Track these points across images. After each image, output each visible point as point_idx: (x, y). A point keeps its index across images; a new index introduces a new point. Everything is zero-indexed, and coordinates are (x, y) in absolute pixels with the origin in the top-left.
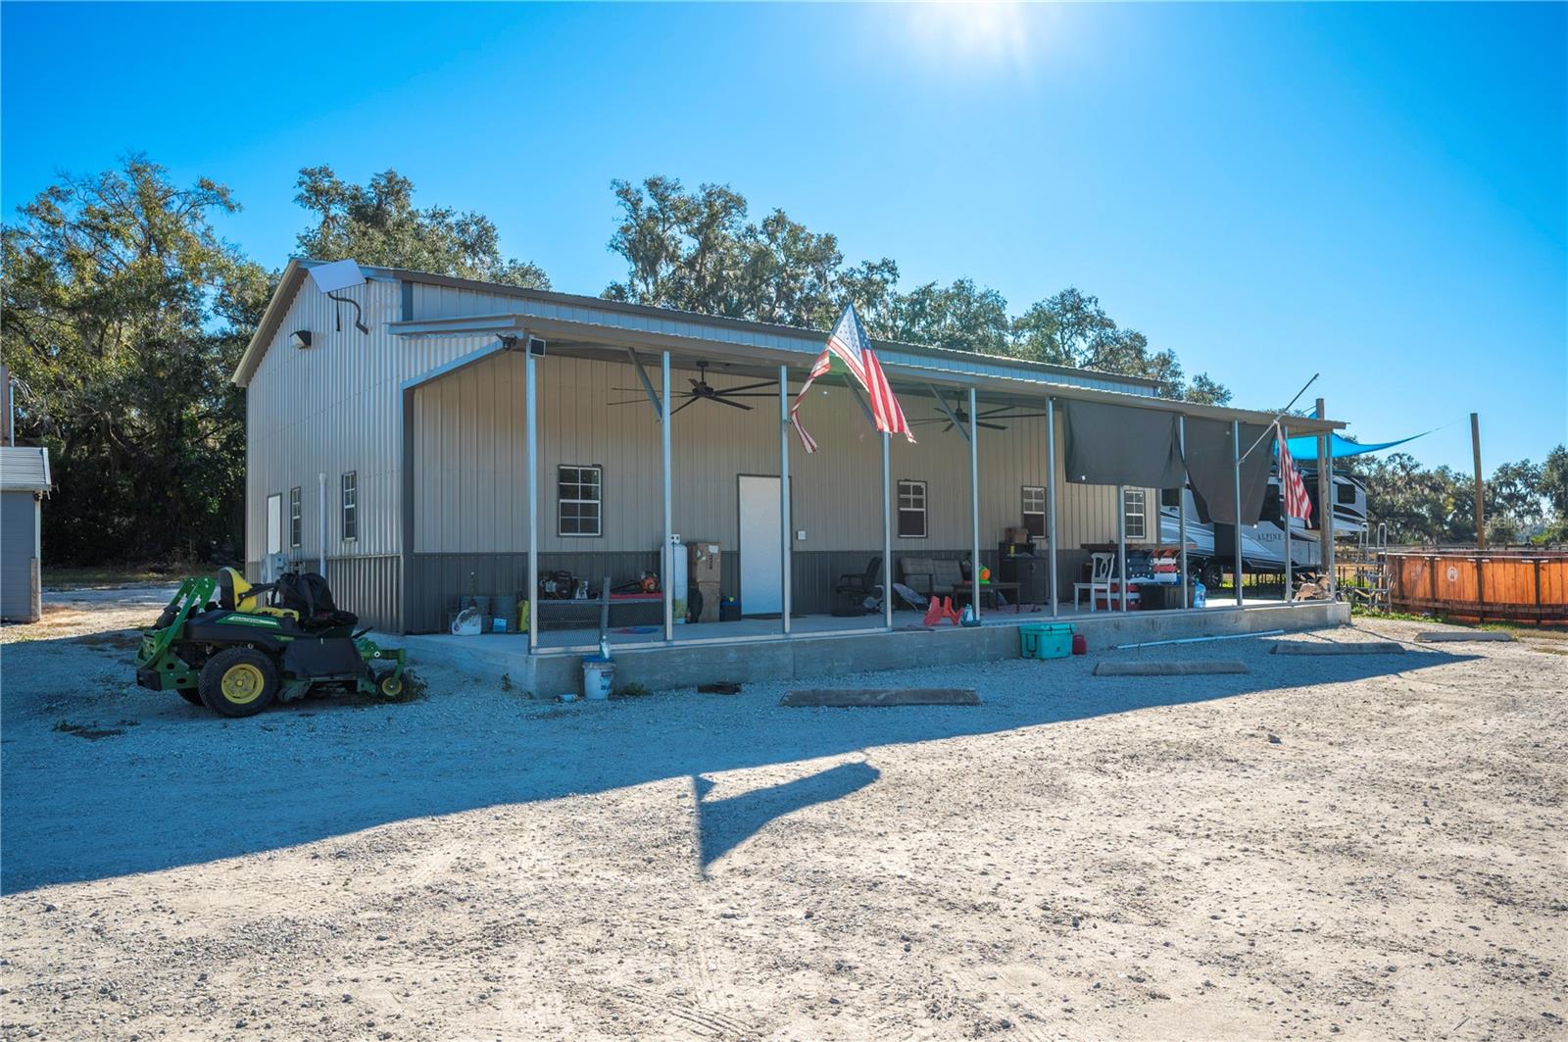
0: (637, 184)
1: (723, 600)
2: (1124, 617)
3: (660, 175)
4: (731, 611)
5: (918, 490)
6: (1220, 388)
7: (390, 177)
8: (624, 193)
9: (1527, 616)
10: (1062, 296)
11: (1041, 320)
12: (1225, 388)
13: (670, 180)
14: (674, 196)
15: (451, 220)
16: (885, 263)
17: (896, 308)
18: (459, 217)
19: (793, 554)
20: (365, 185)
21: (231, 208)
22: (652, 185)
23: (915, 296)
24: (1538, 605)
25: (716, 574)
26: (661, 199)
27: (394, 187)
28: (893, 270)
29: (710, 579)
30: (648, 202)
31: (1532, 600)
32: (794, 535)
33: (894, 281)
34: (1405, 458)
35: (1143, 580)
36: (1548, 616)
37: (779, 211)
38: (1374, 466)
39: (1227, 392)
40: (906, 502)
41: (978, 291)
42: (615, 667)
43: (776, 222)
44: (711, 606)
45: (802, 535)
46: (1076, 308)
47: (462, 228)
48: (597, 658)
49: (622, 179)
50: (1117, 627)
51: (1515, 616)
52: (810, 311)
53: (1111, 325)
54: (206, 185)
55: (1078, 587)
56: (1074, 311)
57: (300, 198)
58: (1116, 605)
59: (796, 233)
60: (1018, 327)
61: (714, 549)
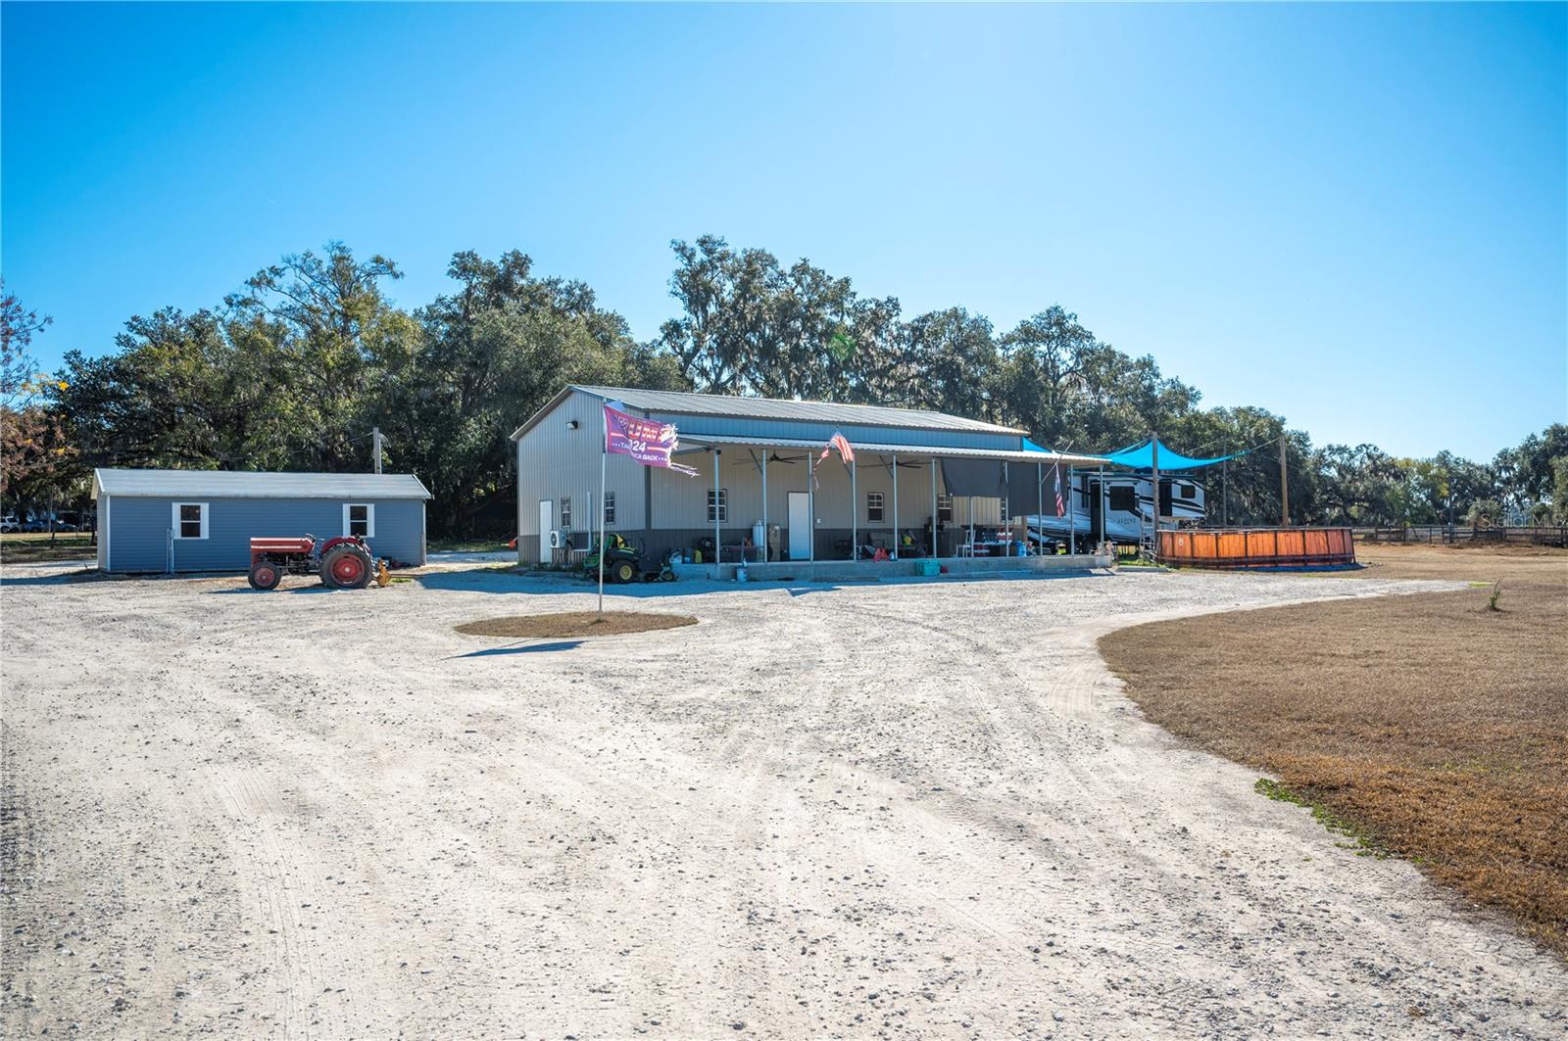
0: (692, 243)
1: (782, 552)
2: (972, 560)
3: (709, 233)
4: (785, 557)
5: (879, 498)
6: (1192, 389)
7: (516, 255)
8: (681, 249)
9: (1213, 564)
10: (1048, 312)
11: (1027, 334)
12: (1197, 389)
13: (717, 237)
14: (719, 249)
15: (561, 286)
16: (889, 300)
17: (899, 334)
18: (567, 283)
19: (814, 530)
20: (496, 261)
21: (396, 276)
22: (702, 242)
23: (916, 323)
24: (1218, 558)
25: (778, 540)
26: (709, 252)
27: (519, 263)
28: (896, 306)
29: (776, 540)
30: (700, 256)
31: (1215, 556)
32: (815, 521)
33: (897, 314)
34: (1372, 448)
35: (992, 543)
36: (1223, 564)
37: (804, 260)
38: (1346, 455)
39: (1198, 393)
40: (873, 504)
41: (972, 316)
42: (748, 570)
43: (801, 269)
44: (776, 554)
45: (819, 521)
46: (1059, 324)
47: (569, 291)
48: (743, 567)
49: (679, 239)
50: (967, 563)
51: (1208, 564)
52: (828, 342)
53: (1090, 337)
54: (378, 260)
55: (957, 547)
56: (1057, 326)
57: (452, 273)
58: (969, 555)
59: (816, 275)
60: (1007, 342)
61: (777, 528)
